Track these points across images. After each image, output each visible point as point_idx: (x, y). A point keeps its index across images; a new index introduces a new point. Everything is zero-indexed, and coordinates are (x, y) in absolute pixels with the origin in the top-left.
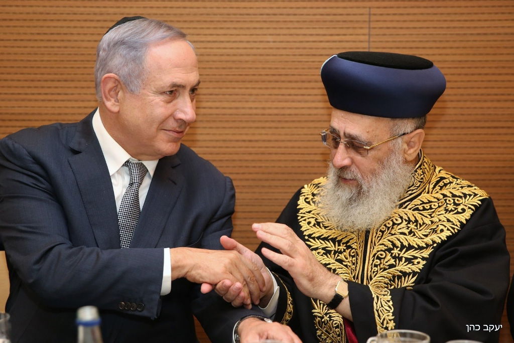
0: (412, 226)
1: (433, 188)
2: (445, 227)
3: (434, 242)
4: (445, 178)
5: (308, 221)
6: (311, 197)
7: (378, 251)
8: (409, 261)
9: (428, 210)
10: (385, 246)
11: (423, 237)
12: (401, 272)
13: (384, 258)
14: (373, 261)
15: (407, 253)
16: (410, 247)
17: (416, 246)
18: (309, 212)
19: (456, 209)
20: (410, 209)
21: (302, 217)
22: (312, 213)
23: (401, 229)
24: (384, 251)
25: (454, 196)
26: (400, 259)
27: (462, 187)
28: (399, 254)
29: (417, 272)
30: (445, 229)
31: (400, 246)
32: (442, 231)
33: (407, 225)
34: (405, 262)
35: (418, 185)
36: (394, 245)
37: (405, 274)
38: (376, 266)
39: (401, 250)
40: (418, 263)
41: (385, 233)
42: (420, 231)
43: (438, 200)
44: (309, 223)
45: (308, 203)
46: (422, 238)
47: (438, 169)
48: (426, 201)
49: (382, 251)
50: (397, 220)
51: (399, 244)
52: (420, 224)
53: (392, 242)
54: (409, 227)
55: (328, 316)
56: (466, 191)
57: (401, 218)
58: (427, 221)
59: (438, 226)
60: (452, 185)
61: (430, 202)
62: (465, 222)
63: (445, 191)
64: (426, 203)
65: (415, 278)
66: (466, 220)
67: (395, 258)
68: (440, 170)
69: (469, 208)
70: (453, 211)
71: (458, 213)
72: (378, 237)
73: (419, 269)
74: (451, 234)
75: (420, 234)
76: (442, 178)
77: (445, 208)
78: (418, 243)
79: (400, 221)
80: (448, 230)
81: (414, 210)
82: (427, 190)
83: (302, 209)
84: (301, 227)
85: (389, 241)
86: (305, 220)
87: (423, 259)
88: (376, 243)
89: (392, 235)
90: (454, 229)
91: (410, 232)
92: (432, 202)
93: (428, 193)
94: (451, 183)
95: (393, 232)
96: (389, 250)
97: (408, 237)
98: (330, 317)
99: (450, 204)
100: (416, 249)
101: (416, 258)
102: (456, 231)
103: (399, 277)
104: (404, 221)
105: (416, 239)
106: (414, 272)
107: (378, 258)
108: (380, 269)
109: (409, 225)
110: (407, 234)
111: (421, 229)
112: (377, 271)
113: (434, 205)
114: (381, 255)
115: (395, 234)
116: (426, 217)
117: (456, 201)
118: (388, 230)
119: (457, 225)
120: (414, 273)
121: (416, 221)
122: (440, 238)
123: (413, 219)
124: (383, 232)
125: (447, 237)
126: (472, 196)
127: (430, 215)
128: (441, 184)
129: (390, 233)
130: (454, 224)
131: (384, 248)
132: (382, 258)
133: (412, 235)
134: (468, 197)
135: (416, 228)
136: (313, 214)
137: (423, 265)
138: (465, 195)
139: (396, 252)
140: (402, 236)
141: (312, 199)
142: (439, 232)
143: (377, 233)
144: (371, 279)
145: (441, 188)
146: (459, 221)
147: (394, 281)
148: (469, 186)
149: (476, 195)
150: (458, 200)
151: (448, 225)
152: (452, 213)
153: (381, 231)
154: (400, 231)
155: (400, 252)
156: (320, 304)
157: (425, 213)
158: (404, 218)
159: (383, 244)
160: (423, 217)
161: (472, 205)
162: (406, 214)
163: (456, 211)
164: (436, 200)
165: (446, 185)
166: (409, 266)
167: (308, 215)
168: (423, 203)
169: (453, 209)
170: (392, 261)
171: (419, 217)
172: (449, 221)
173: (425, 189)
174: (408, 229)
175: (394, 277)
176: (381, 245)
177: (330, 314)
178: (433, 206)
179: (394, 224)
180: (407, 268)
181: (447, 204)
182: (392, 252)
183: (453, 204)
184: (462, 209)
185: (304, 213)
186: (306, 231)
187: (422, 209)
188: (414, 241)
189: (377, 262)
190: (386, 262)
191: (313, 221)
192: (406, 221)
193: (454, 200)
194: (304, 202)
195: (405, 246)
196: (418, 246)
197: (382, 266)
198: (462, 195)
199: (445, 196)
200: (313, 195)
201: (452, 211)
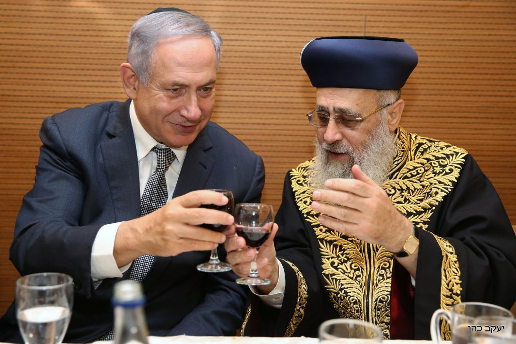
0: (405, 194)
1: (415, 155)
2: (439, 189)
3: (432, 206)
5: (304, 200)
6: (302, 179)
9: (415, 176)
11: (418, 202)
16: (409, 214)
17: (414, 212)
18: (304, 192)
19: (444, 170)
20: (400, 178)
21: (298, 198)
22: (306, 193)
23: (396, 198)
25: (437, 158)
27: (442, 149)
30: (439, 191)
32: (436, 193)
33: (400, 194)
35: (401, 155)
40: (421, 227)
42: (413, 197)
43: (423, 164)
44: (305, 202)
45: (301, 184)
46: (417, 204)
47: (413, 136)
48: (412, 168)
50: (390, 191)
52: (412, 190)
54: (403, 196)
56: (447, 151)
57: (394, 188)
58: (418, 186)
59: (431, 189)
60: (432, 149)
61: (415, 168)
62: (456, 181)
63: (426, 156)
64: (413, 170)
66: (456, 178)
68: (416, 137)
69: (456, 167)
70: (442, 173)
71: (447, 174)
74: (446, 194)
75: (414, 199)
76: (420, 144)
77: (433, 171)
78: (415, 208)
79: (393, 191)
80: (442, 191)
81: (403, 179)
83: (297, 191)
84: (298, 207)
86: (301, 201)
87: (425, 223)
90: (447, 189)
91: (405, 200)
92: (417, 167)
93: (411, 160)
94: (429, 147)
97: (405, 205)
99: (437, 167)
100: (415, 215)
101: (417, 223)
102: (450, 190)
104: (397, 191)
105: (412, 205)
109: (402, 194)
110: (403, 202)
111: (414, 195)
113: (420, 170)
116: (416, 182)
117: (440, 162)
119: (449, 185)
121: (408, 188)
122: (437, 201)
123: (405, 187)
125: (443, 198)
126: (455, 156)
127: (419, 180)
128: (421, 149)
130: (446, 185)
133: (407, 202)
134: (451, 157)
135: (409, 195)
136: (308, 194)
138: (448, 156)
140: (399, 205)
141: (304, 181)
142: (434, 195)
144: (377, 250)
145: (422, 153)
146: (450, 181)
148: (447, 147)
149: (457, 153)
150: (442, 162)
151: (441, 186)
152: (441, 175)
154: (396, 201)
156: (332, 279)
157: (414, 179)
158: (396, 187)
160: (413, 183)
161: (458, 164)
162: (398, 184)
163: (444, 172)
164: (420, 165)
165: (425, 150)
167: (302, 196)
168: (410, 170)
169: (441, 171)
171: (409, 184)
172: (440, 182)
173: (408, 157)
174: (402, 197)
178: (419, 171)
181: (433, 167)
183: (439, 167)
184: (450, 170)
185: (299, 195)
186: (303, 209)
187: (410, 176)
188: (411, 208)
191: (308, 200)
192: (399, 190)
193: (438, 162)
194: (297, 184)
196: (416, 211)
198: (445, 156)
199: (428, 160)
200: (304, 177)
201: (440, 173)
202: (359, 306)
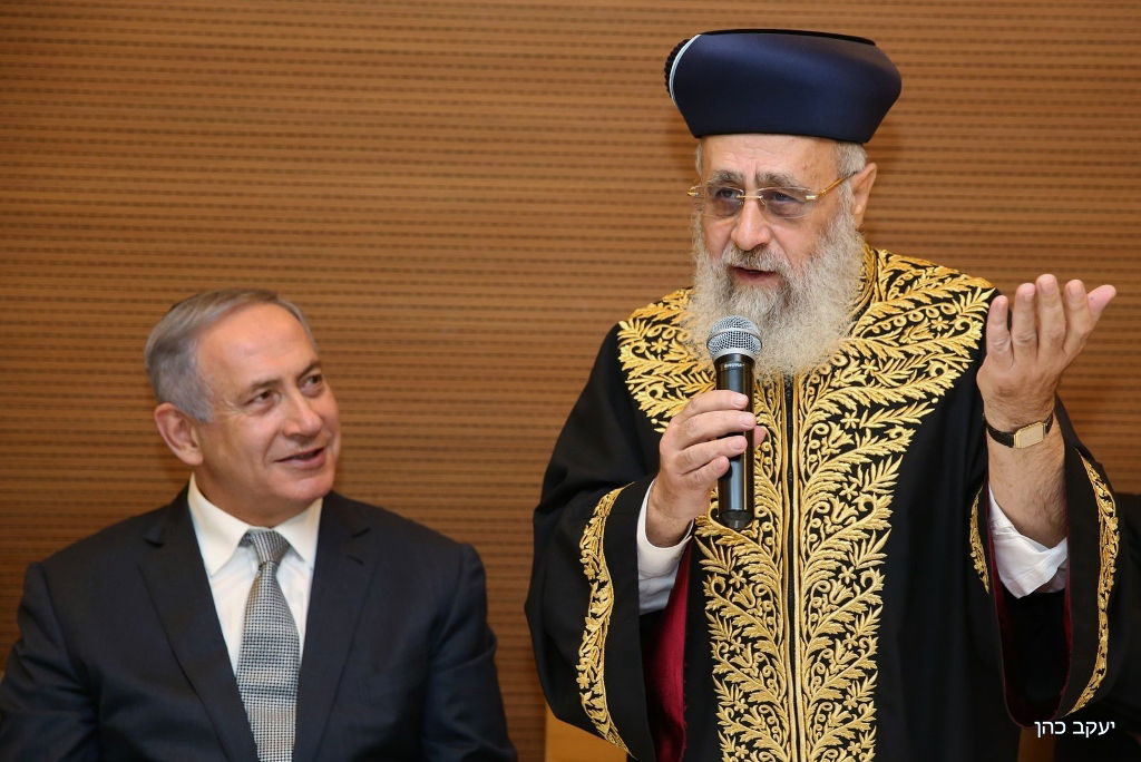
0: (869, 367)
1: (888, 289)
2: (944, 363)
3: (930, 396)
4: (903, 272)
5: (649, 389)
6: (644, 344)
7: (814, 424)
8: (880, 433)
9: (889, 332)
10: (825, 412)
11: (894, 384)
12: (868, 456)
13: (828, 435)
14: (807, 442)
15: (871, 419)
16: (875, 407)
17: (886, 404)
18: (650, 373)
19: (951, 326)
20: (858, 335)
21: (636, 385)
22: (654, 373)
23: (849, 375)
24: (825, 422)
25: (935, 300)
26: (862, 433)
27: (942, 281)
28: (858, 424)
29: (900, 453)
30: (945, 368)
31: (855, 408)
32: (939, 372)
33: (859, 366)
34: (873, 437)
35: (861, 287)
36: (843, 408)
37: (876, 459)
38: (813, 452)
39: (859, 416)
40: (899, 435)
41: (820, 387)
42: (886, 372)
43: (905, 310)
44: (653, 393)
45: (643, 356)
46: (892, 387)
47: (882, 254)
48: (881, 316)
49: (820, 422)
50: (838, 360)
51: (851, 405)
52: (882, 360)
53: (837, 402)
54: (863, 370)
55: (741, 573)
57: (846, 355)
58: (895, 353)
59: (928, 363)
60: (923, 281)
61: (889, 316)
62: (976, 347)
63: (911, 293)
64: (883, 319)
65: (899, 462)
66: (976, 341)
67: (850, 431)
68: (888, 256)
69: (974, 319)
70: (948, 331)
71: (957, 333)
72: (809, 396)
73: (904, 446)
74: (958, 375)
75: (887, 378)
76: (897, 273)
77: (929, 326)
78: (889, 397)
79: (844, 361)
80: (950, 367)
81: (865, 337)
82: (876, 294)
83: (633, 369)
84: (639, 404)
85: (831, 401)
86: (644, 390)
87: (907, 426)
88: (807, 407)
89: (835, 389)
90: (960, 363)
91: (869, 379)
92: (892, 315)
93: (880, 300)
94: (916, 278)
95: (834, 384)
96: (836, 419)
97: (867, 389)
98: (746, 575)
99: (936, 319)
100: (887, 409)
101: (892, 426)
102: (966, 367)
103: (866, 467)
104: (852, 359)
105: (882, 391)
106: (893, 453)
107: (816, 436)
108: (823, 457)
109: (863, 366)
110: (864, 383)
111: (886, 368)
112: (818, 461)
113: (899, 321)
114: (821, 430)
115: (840, 388)
116: (890, 345)
117: (942, 309)
118: (825, 380)
119: (963, 356)
120: (896, 456)
121: (874, 356)
122: (942, 387)
123: (867, 353)
124: (816, 386)
125: (953, 381)
126: (970, 295)
127: (897, 341)
128: (899, 281)
129: (829, 387)
130: (957, 355)
131: (824, 416)
132: (823, 436)
133: (873, 382)
134: (962, 297)
135: (876, 369)
136: (658, 375)
137: (910, 438)
138: (956, 296)
139: (850, 420)
140: (855, 389)
141: (648, 348)
142: (933, 374)
143: (805, 389)
144: (808, 477)
145: (903, 290)
146: (966, 348)
147: (855, 475)
148: (953, 276)
149: (974, 290)
150: (946, 308)
151: (948, 359)
152: (946, 335)
153: (811, 385)
154: (850, 380)
155: (858, 420)
156: (717, 547)
157: (887, 338)
158: (851, 353)
159: (820, 409)
160: (885, 347)
161: (977, 312)
162: (854, 346)
163: (952, 331)
164: (898, 311)
165: (909, 283)
166: (883, 442)
167: (647, 380)
168: (878, 320)
169: (946, 327)
170: (846, 439)
171: (877, 348)
172: (946, 351)
173: (873, 293)
174: (862, 373)
175: (854, 467)
176: (817, 410)
177: (745, 569)
178: (896, 323)
179: (835, 368)
180: (880, 448)
181: (930, 319)
182: (843, 421)
183: (940, 319)
184: (963, 324)
185: (639, 377)
186: (650, 409)
187: (878, 331)
188: (880, 395)
189: (815, 444)
190: (833, 442)
191: (660, 389)
192: (856, 359)
193: (939, 308)
194: (632, 356)
195: (866, 407)
196: (889, 401)
197: (824, 451)
198: (950, 296)
199: (918, 304)
200: (648, 340)
201: (943, 331)
202: (775, 603)
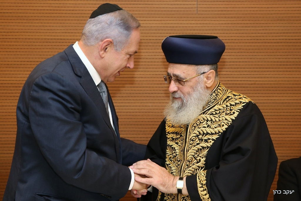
0: (209, 123)
1: (223, 102)
2: (225, 123)
4: (230, 97)
7: (192, 137)
8: (206, 141)
9: (218, 114)
10: (196, 134)
15: (205, 137)
16: (207, 134)
20: (208, 114)
23: (203, 125)
24: (195, 137)
25: (231, 105)
26: (202, 140)
28: (202, 138)
29: (209, 147)
30: (225, 124)
31: (202, 134)
32: (223, 125)
34: (204, 141)
35: (213, 101)
36: (200, 133)
37: (203, 148)
38: (191, 144)
40: (210, 142)
46: (214, 129)
49: (194, 136)
50: (202, 120)
51: (202, 133)
52: (214, 121)
53: (199, 132)
57: (204, 119)
58: (217, 120)
59: (221, 123)
61: (219, 109)
62: (234, 119)
65: (208, 149)
66: (235, 117)
67: (199, 140)
69: (237, 111)
71: (231, 115)
72: (193, 130)
73: (210, 145)
74: (227, 127)
75: (213, 126)
76: (228, 97)
77: (226, 113)
78: (211, 131)
80: (226, 125)
81: (210, 115)
82: (219, 103)
85: (198, 131)
86: (168, 125)
87: (213, 140)
88: (192, 132)
90: (228, 123)
93: (220, 105)
94: (232, 98)
95: (200, 127)
96: (198, 136)
97: (207, 129)
100: (210, 134)
101: (209, 139)
102: (230, 124)
103: (201, 149)
106: (208, 146)
107: (193, 140)
108: (193, 146)
109: (207, 123)
110: (207, 127)
111: (214, 124)
112: (191, 147)
114: (194, 139)
116: (217, 118)
118: (198, 126)
119: (230, 121)
120: (208, 147)
121: (212, 120)
122: (222, 130)
123: (210, 119)
124: (195, 127)
125: (226, 129)
127: (219, 116)
128: (227, 100)
129: (198, 128)
130: (228, 121)
131: (195, 135)
133: (209, 127)
135: (211, 123)
137: (213, 143)
138: (236, 104)
139: (200, 137)
140: (204, 128)
142: (221, 126)
143: (192, 128)
144: (188, 151)
145: (227, 102)
146: (231, 119)
147: (198, 152)
149: (241, 103)
150: (232, 108)
151: (226, 122)
152: (228, 115)
153: (194, 126)
155: (202, 137)
156: (169, 167)
157: (216, 116)
159: (195, 133)
160: (215, 118)
161: (238, 109)
162: (206, 117)
165: (229, 100)
166: (206, 143)
168: (216, 110)
169: (229, 113)
170: (198, 142)
171: (213, 118)
172: (226, 119)
174: (207, 125)
175: (198, 149)
177: (173, 173)
179: (200, 123)
180: (205, 145)
181: (227, 110)
183: (229, 110)
184: (233, 112)
185: (168, 122)
186: (167, 130)
187: (215, 114)
188: (209, 130)
189: (191, 142)
190: (196, 142)
191: (171, 125)
192: (206, 120)
193: (230, 107)
195: (205, 133)
196: (211, 133)
197: (194, 144)
199: (227, 106)
